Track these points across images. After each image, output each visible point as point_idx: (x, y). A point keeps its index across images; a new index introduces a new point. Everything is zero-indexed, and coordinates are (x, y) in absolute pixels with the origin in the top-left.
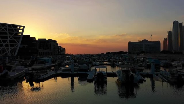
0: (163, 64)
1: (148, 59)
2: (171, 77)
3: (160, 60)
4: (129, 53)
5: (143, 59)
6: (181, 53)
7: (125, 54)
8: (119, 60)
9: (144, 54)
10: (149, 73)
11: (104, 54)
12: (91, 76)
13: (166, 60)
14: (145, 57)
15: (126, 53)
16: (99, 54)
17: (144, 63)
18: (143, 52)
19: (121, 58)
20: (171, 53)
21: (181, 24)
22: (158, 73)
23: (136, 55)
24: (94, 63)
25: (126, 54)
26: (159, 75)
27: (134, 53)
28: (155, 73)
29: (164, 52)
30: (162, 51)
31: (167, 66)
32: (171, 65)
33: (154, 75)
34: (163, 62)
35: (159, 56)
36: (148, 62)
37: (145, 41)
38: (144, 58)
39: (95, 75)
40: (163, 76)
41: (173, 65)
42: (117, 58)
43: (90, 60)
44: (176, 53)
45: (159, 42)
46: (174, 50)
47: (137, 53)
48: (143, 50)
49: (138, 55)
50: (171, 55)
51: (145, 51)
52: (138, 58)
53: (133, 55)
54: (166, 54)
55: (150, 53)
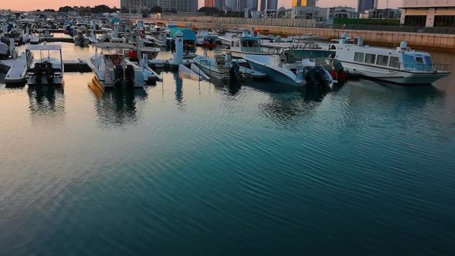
0: (202, 40)
1: (170, 27)
2: (216, 70)
3: (196, 30)
4: (123, 10)
5: (156, 27)
6: (242, 15)
7: (112, 15)
8: (97, 27)
9: (159, 14)
10: (171, 62)
11: (53, 10)
13: (210, 30)
14: (162, 22)
15: (115, 10)
17: (160, 38)
18: (156, 10)
19: (100, 25)
20: (221, 14)
22: (190, 61)
23: (141, 16)
25: (115, 14)
26: (193, 65)
27: (134, 12)
28: (185, 61)
29: (205, 11)
30: (202, 9)
32: (219, 43)
33: (181, 66)
34: (201, 36)
35: (195, 21)
36: (168, 36)
40: (200, 68)
42: (92, 23)
44: (231, 14)
46: (227, 8)
47: (142, 12)
48: (159, 5)
49: (145, 16)
50: (221, 19)
51: (163, 7)
52: (146, 24)
53: (132, 16)
54: (211, 15)
55: (174, 12)
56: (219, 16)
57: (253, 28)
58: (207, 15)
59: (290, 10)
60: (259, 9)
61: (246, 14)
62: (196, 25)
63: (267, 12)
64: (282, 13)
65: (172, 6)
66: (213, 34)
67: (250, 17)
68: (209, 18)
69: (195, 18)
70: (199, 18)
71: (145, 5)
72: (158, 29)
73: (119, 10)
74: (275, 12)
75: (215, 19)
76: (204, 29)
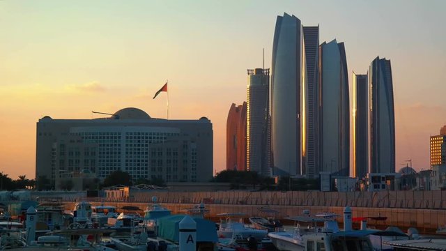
0: (232, 241)
1: (154, 215)
3: (215, 221)
4: (43, 182)
5: (121, 216)
6: (316, 185)
7: (16, 193)
9: (126, 189)
13: (247, 221)
14: (134, 204)
15: (22, 183)
17: (132, 239)
18: (118, 179)
20: (267, 185)
21: (313, 33)
23: (84, 194)
25: (22, 192)
27: (68, 186)
29: (230, 178)
30: (223, 176)
35: (207, 201)
36: (151, 233)
37: (131, 116)
38: (127, 209)
41: (279, 246)
44: (287, 184)
45: (203, 127)
46: (277, 171)
47: (86, 186)
48: (123, 170)
49: (93, 194)
50: (268, 195)
51: (133, 173)
52: (97, 211)
53: (64, 196)
54: (244, 188)
55: (159, 183)
56: (262, 189)
57: (348, 213)
58: (234, 187)
59: (425, 173)
60: (352, 174)
61: (325, 184)
62: (213, 210)
63: (374, 179)
64: (409, 179)
65: (153, 169)
66: (253, 228)
68: (241, 194)
69: (208, 195)
70: (217, 195)
71: (93, 170)
72: (126, 221)
73: (31, 183)
74: (392, 178)
75: (256, 194)
76: (235, 218)
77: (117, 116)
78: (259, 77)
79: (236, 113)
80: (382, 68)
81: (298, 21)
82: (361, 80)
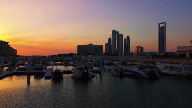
1: (95, 59)
2: (115, 72)
3: (104, 60)
4: (78, 54)
6: (118, 55)
8: (71, 60)
10: (98, 70)
11: (56, 55)
12: (48, 74)
15: (76, 54)
16: (51, 55)
17: (92, 63)
18: (89, 54)
19: (71, 59)
20: (111, 55)
21: (118, 32)
22: (105, 69)
23: (84, 56)
24: (48, 63)
25: (76, 56)
26: (106, 71)
27: (82, 55)
28: (103, 70)
30: (104, 54)
31: (109, 64)
32: (113, 64)
33: (102, 71)
34: (106, 62)
35: (102, 57)
37: (91, 45)
38: (91, 58)
39: (52, 73)
40: (109, 72)
41: (114, 64)
42: (69, 59)
43: (43, 60)
44: (114, 55)
45: (102, 46)
46: (112, 53)
49: (86, 56)
51: (91, 53)
52: (87, 59)
55: (95, 54)
57: (124, 59)
58: (106, 55)
59: (135, 53)
60: (124, 53)
61: (120, 55)
63: (127, 54)
64: (132, 54)
66: (110, 61)
67: (121, 55)
68: (107, 56)
70: (104, 56)
71: (86, 53)
73: (77, 54)
74: (129, 54)
76: (107, 60)
77: (89, 45)
78: (110, 39)
79: (106, 44)
80: (128, 37)
81: (116, 31)
82: (125, 39)
